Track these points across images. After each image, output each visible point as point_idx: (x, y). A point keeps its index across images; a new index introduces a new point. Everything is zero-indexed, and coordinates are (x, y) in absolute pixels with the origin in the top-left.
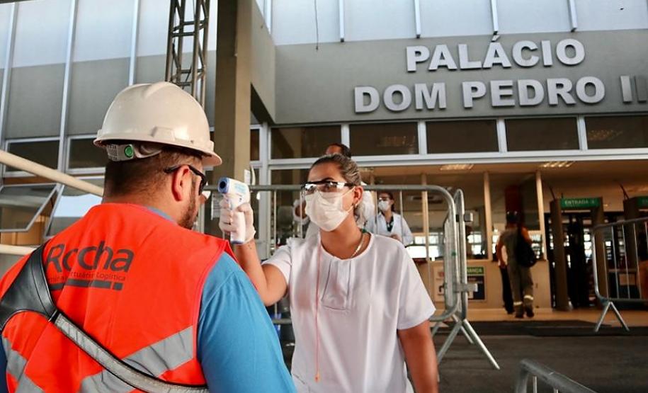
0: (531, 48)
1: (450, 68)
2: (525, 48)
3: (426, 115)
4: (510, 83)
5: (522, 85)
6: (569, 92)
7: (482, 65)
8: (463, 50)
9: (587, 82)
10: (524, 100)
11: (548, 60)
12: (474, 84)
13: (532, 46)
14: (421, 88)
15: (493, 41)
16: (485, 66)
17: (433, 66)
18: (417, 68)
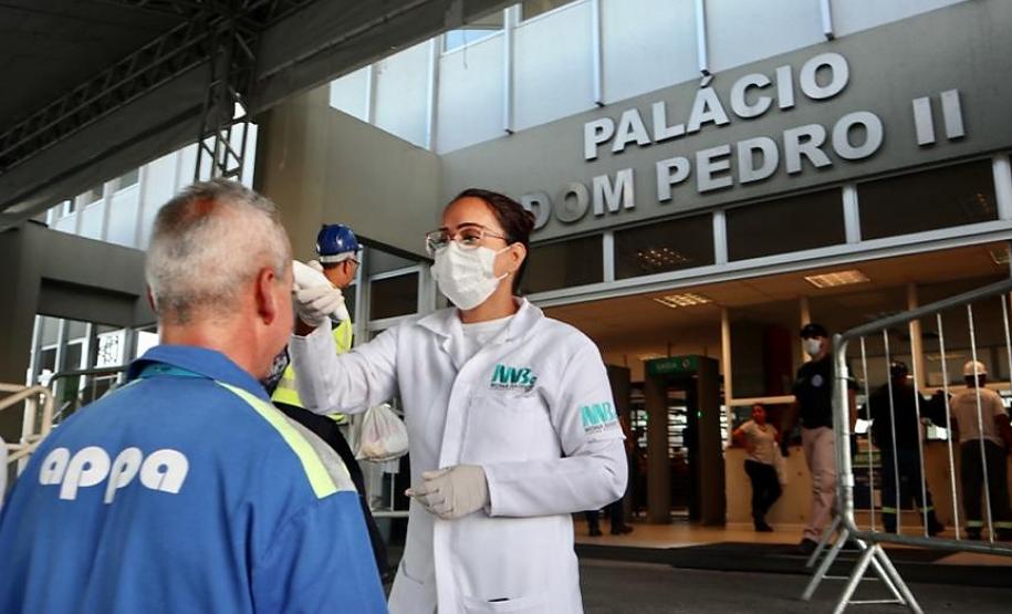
0: (760, 85)
1: (640, 143)
2: (752, 87)
3: (608, 222)
4: (725, 150)
5: (744, 148)
6: (819, 147)
7: (686, 128)
8: (659, 110)
9: (850, 123)
10: (746, 174)
11: (786, 99)
12: (673, 162)
13: (762, 81)
14: (601, 182)
15: (703, 87)
16: (689, 130)
17: (618, 145)
18: (598, 152)
